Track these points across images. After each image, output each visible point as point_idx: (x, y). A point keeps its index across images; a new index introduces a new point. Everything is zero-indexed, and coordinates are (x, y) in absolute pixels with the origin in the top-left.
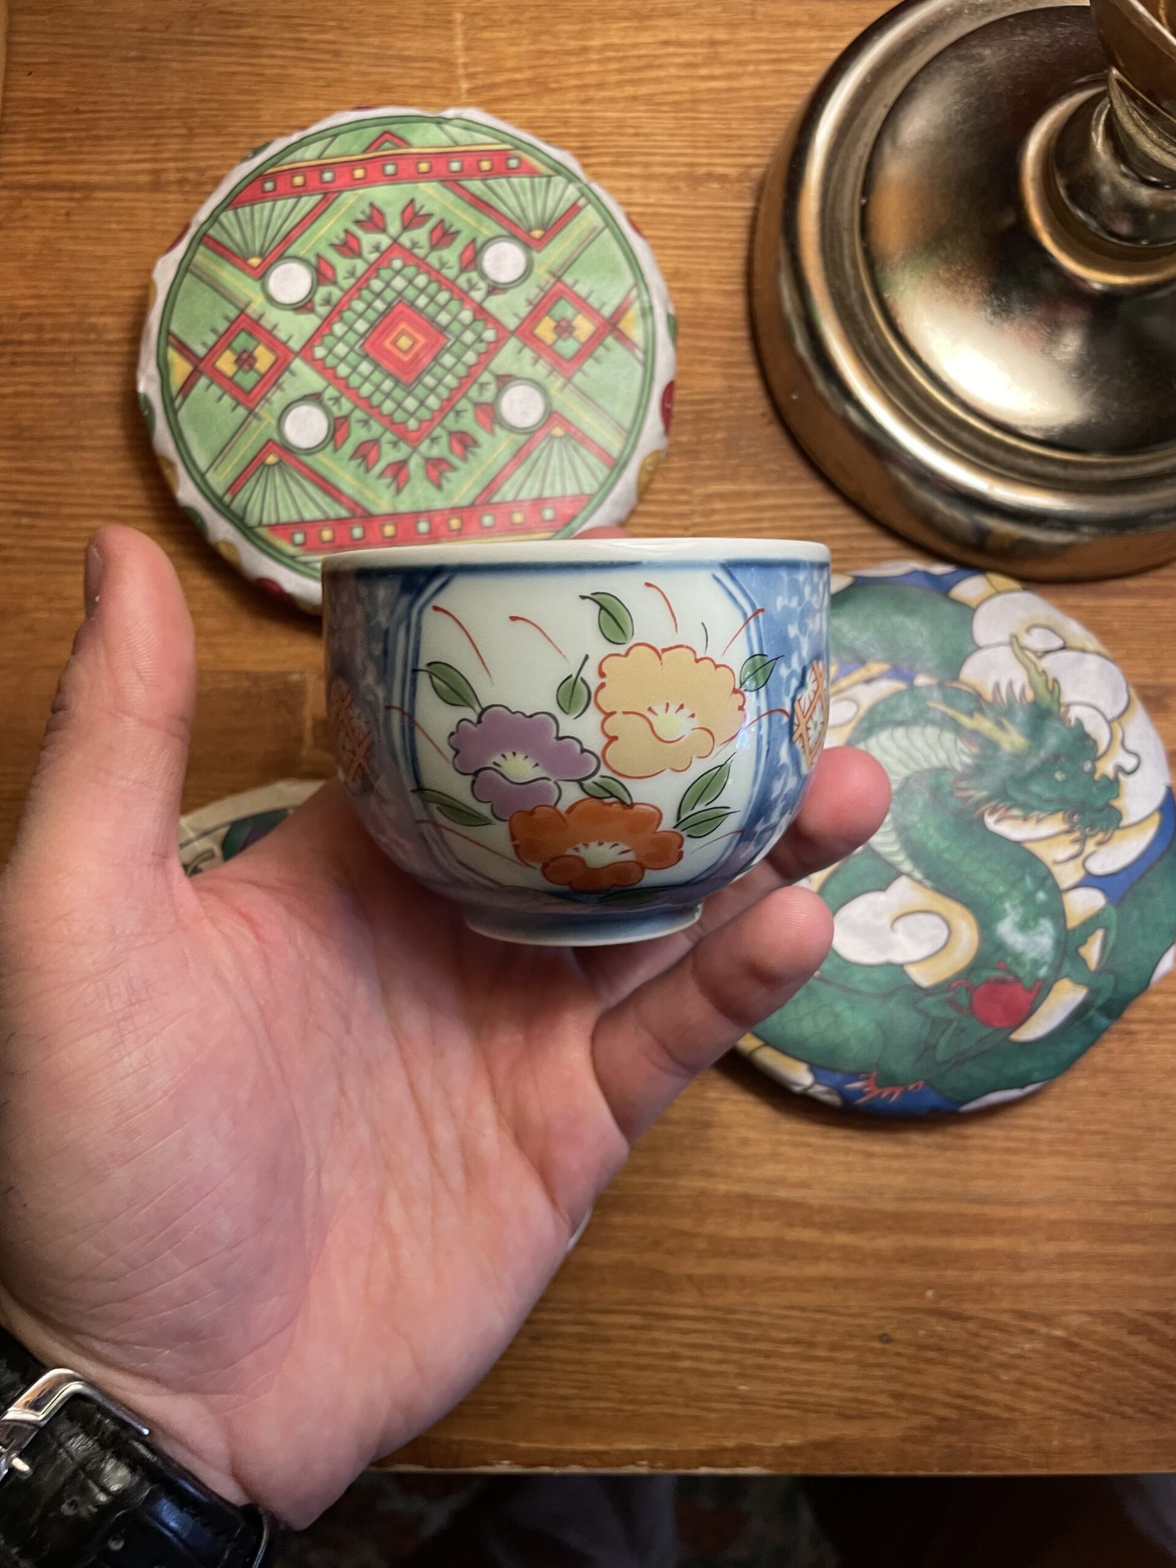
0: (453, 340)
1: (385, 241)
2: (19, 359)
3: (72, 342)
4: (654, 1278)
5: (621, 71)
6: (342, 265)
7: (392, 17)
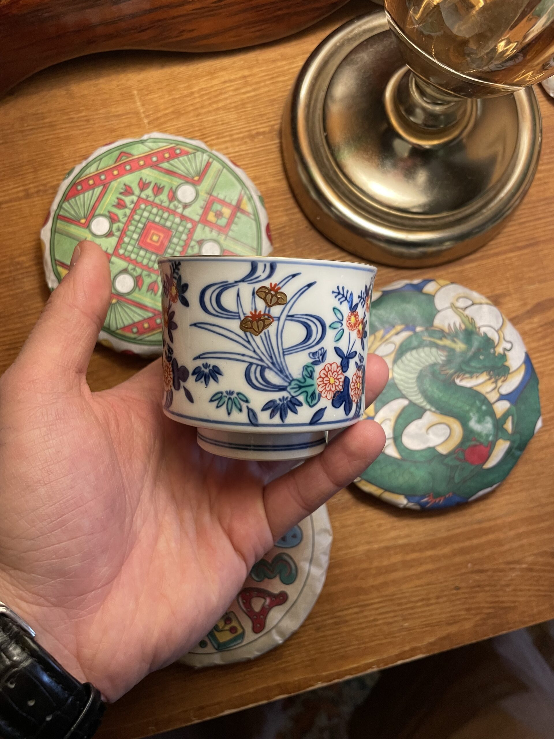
0: (175, 232)
1: (135, 198)
3: (10, 272)
4: (359, 591)
5: (209, 99)
6: (120, 213)
7: (107, 99)
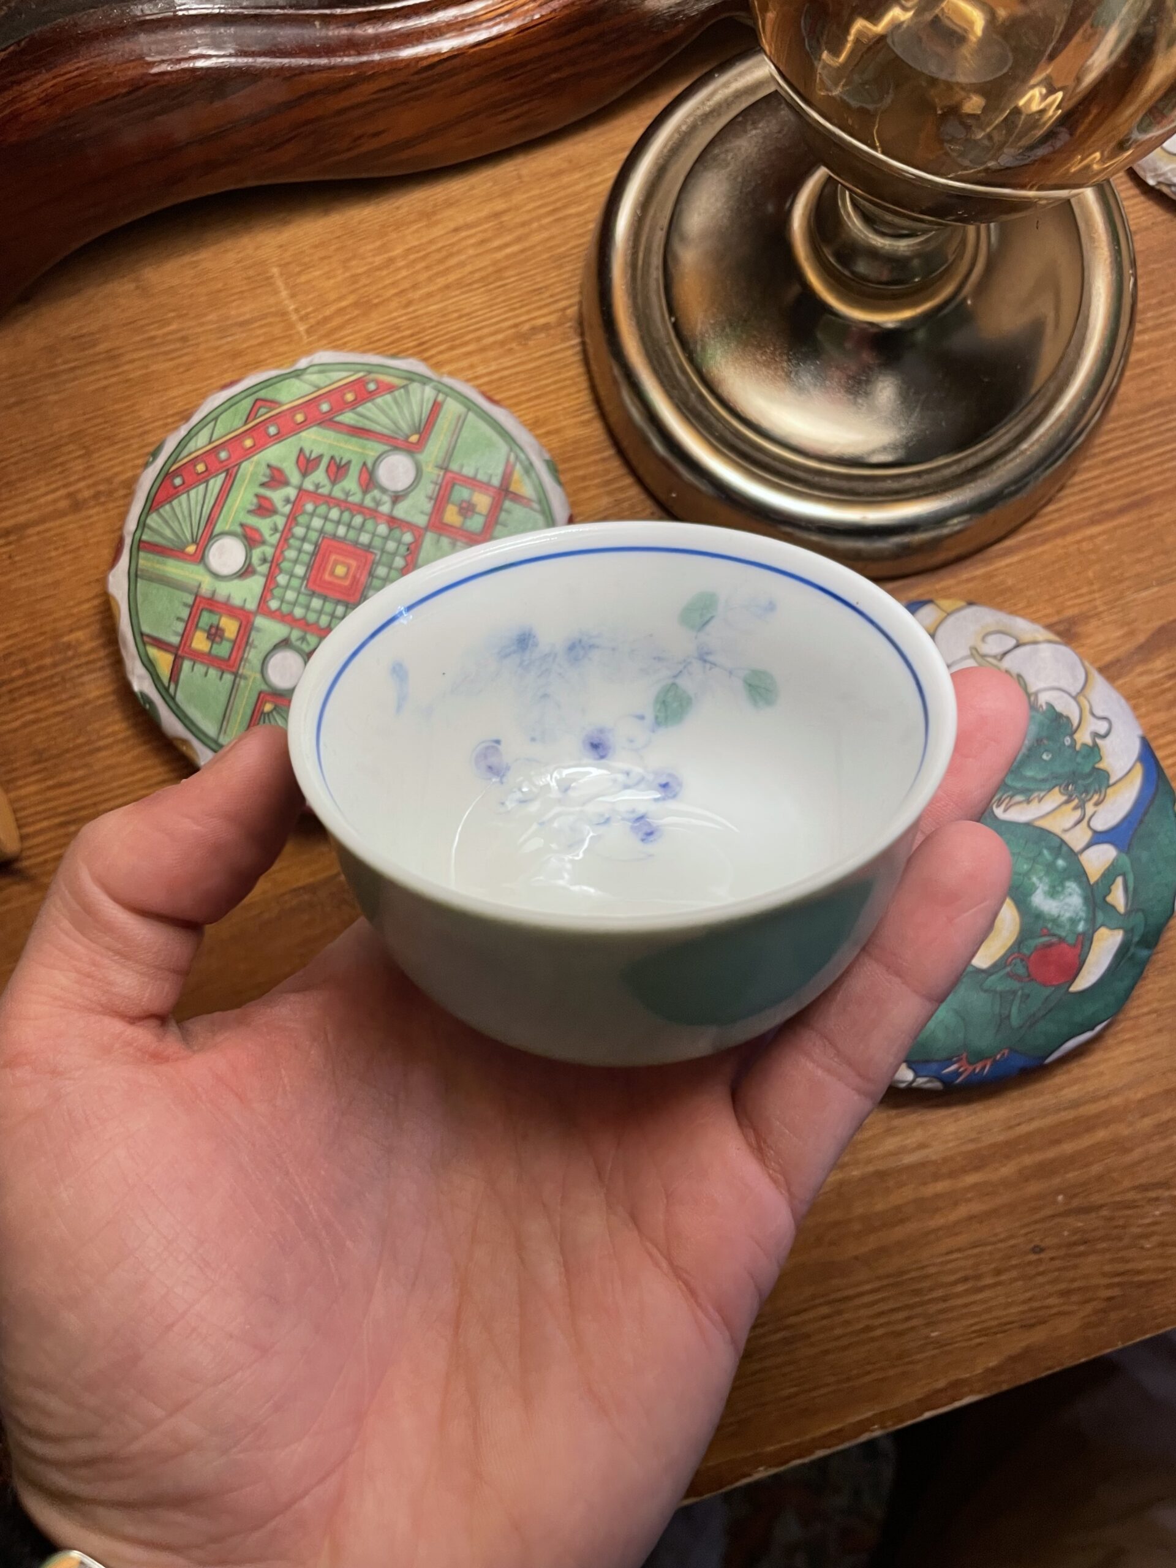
0: (379, 553)
1: (291, 492)
2: (16, 695)
3: (55, 665)
4: (829, 1270)
5: (427, 268)
6: (264, 525)
7: (220, 291)
